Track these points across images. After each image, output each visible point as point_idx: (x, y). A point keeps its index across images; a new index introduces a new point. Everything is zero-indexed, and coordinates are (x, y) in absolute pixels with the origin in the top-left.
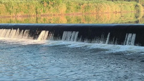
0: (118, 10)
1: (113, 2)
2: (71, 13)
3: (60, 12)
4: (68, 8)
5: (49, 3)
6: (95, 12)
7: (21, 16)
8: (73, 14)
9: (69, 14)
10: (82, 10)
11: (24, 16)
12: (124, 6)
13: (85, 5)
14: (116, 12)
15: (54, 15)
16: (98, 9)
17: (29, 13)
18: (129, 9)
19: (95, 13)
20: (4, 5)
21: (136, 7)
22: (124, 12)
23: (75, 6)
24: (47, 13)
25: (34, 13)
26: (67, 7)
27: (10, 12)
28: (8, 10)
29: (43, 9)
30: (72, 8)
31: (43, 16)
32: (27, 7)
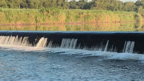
0: (118, 19)
1: (112, 12)
2: (70, 22)
3: (59, 21)
4: (68, 17)
5: (49, 12)
6: (95, 21)
7: (20, 25)
8: (73, 23)
9: (69, 23)
10: (82, 19)
11: (23, 25)
12: (123, 16)
13: (85, 14)
14: (116, 22)
15: (54, 24)
16: (98, 19)
17: (28, 21)
18: (129, 19)
19: (95, 23)
20: (3, 14)
21: (136, 17)
22: (124, 22)
23: (75, 15)
24: (47, 21)
25: (34, 22)
26: (66, 16)
27: (10, 20)
28: (8, 18)
29: (42, 17)
30: (72, 17)
31: (43, 24)
32: (27, 15)
